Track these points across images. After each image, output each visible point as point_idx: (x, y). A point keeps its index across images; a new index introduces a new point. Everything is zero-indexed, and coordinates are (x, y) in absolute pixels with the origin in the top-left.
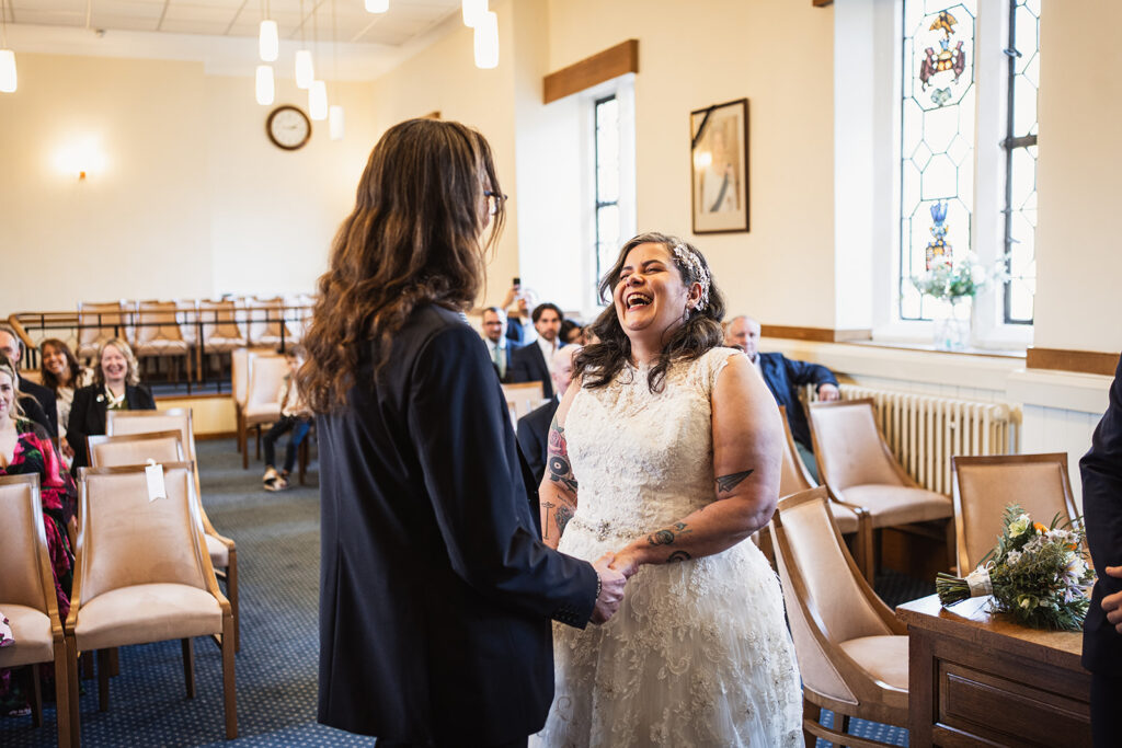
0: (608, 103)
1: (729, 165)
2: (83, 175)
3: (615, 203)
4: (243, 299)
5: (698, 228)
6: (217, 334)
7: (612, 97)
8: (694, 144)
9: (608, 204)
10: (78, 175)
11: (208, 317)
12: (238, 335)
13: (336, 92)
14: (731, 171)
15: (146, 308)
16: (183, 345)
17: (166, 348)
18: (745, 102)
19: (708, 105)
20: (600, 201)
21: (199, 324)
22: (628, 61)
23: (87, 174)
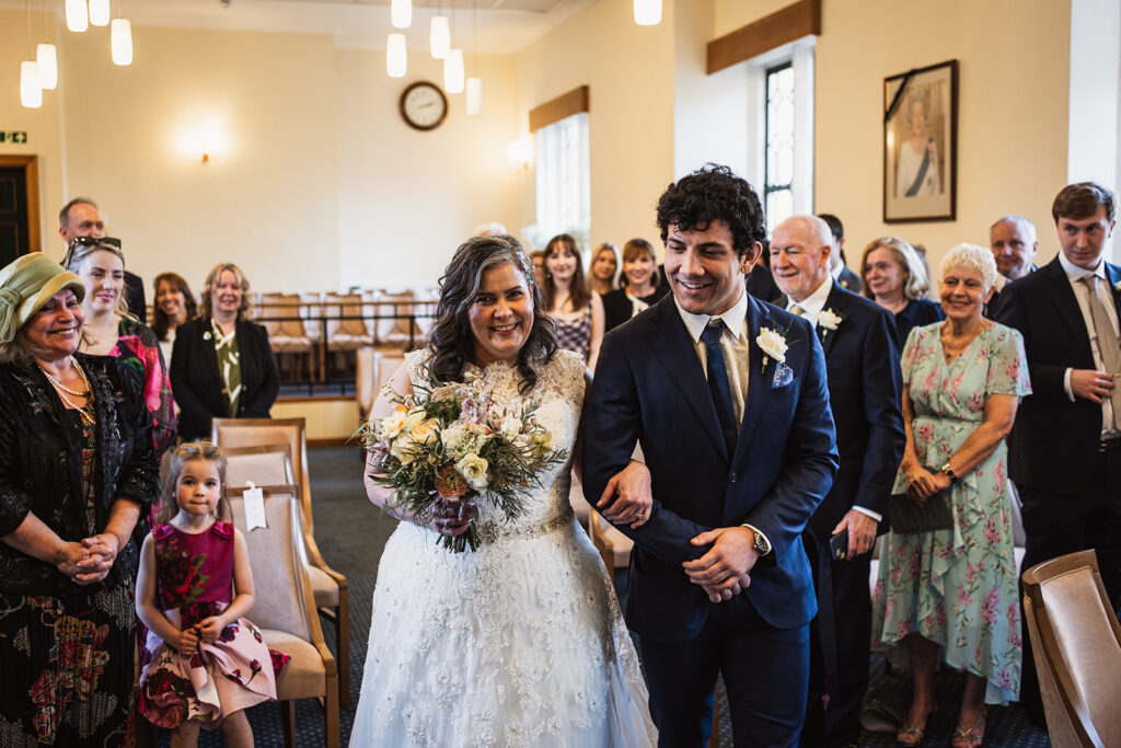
0: (782, 73)
1: (931, 140)
2: (206, 158)
3: (788, 187)
4: (370, 292)
5: (891, 215)
6: (341, 330)
7: (787, 65)
8: (887, 116)
9: (779, 188)
10: (201, 158)
11: (332, 312)
12: (365, 332)
13: (473, 65)
14: (933, 146)
15: (268, 301)
16: (306, 341)
17: (288, 344)
18: (953, 65)
19: (906, 69)
20: (770, 184)
21: (323, 319)
22: (809, 20)
23: (210, 158)
